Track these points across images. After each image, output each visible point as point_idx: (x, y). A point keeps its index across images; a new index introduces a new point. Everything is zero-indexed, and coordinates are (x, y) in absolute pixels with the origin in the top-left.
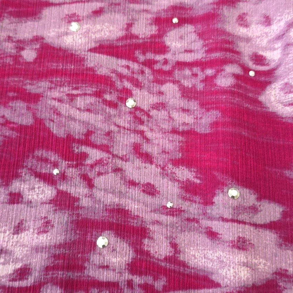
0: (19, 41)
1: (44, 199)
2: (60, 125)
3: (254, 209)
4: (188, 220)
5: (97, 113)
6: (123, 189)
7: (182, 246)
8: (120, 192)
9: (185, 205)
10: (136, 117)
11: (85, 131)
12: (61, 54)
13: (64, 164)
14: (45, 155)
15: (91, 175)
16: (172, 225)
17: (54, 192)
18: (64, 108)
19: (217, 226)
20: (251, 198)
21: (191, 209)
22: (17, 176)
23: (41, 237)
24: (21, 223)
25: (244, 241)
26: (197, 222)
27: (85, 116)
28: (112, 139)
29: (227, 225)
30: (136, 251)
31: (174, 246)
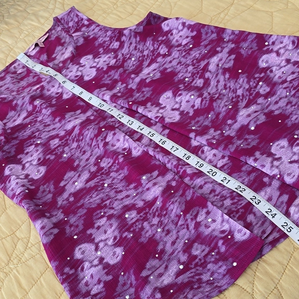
0: (66, 199)
1: (105, 221)
2: (94, 204)
3: (152, 176)
4: (141, 193)
5: (100, 194)
6: (121, 202)
7: (145, 199)
8: (121, 203)
9: (138, 191)
10: (110, 187)
11: (101, 200)
12: (79, 191)
13: (103, 210)
14: (96, 213)
15: (111, 206)
16: (139, 197)
17: (106, 218)
18: (91, 200)
19: (147, 187)
20: (149, 175)
21: (140, 190)
22: (94, 223)
23: (112, 228)
24: (105, 230)
25: (155, 183)
26: (143, 191)
27: (98, 197)
28: (109, 196)
29: (149, 184)
30: (136, 210)
31: (143, 200)
